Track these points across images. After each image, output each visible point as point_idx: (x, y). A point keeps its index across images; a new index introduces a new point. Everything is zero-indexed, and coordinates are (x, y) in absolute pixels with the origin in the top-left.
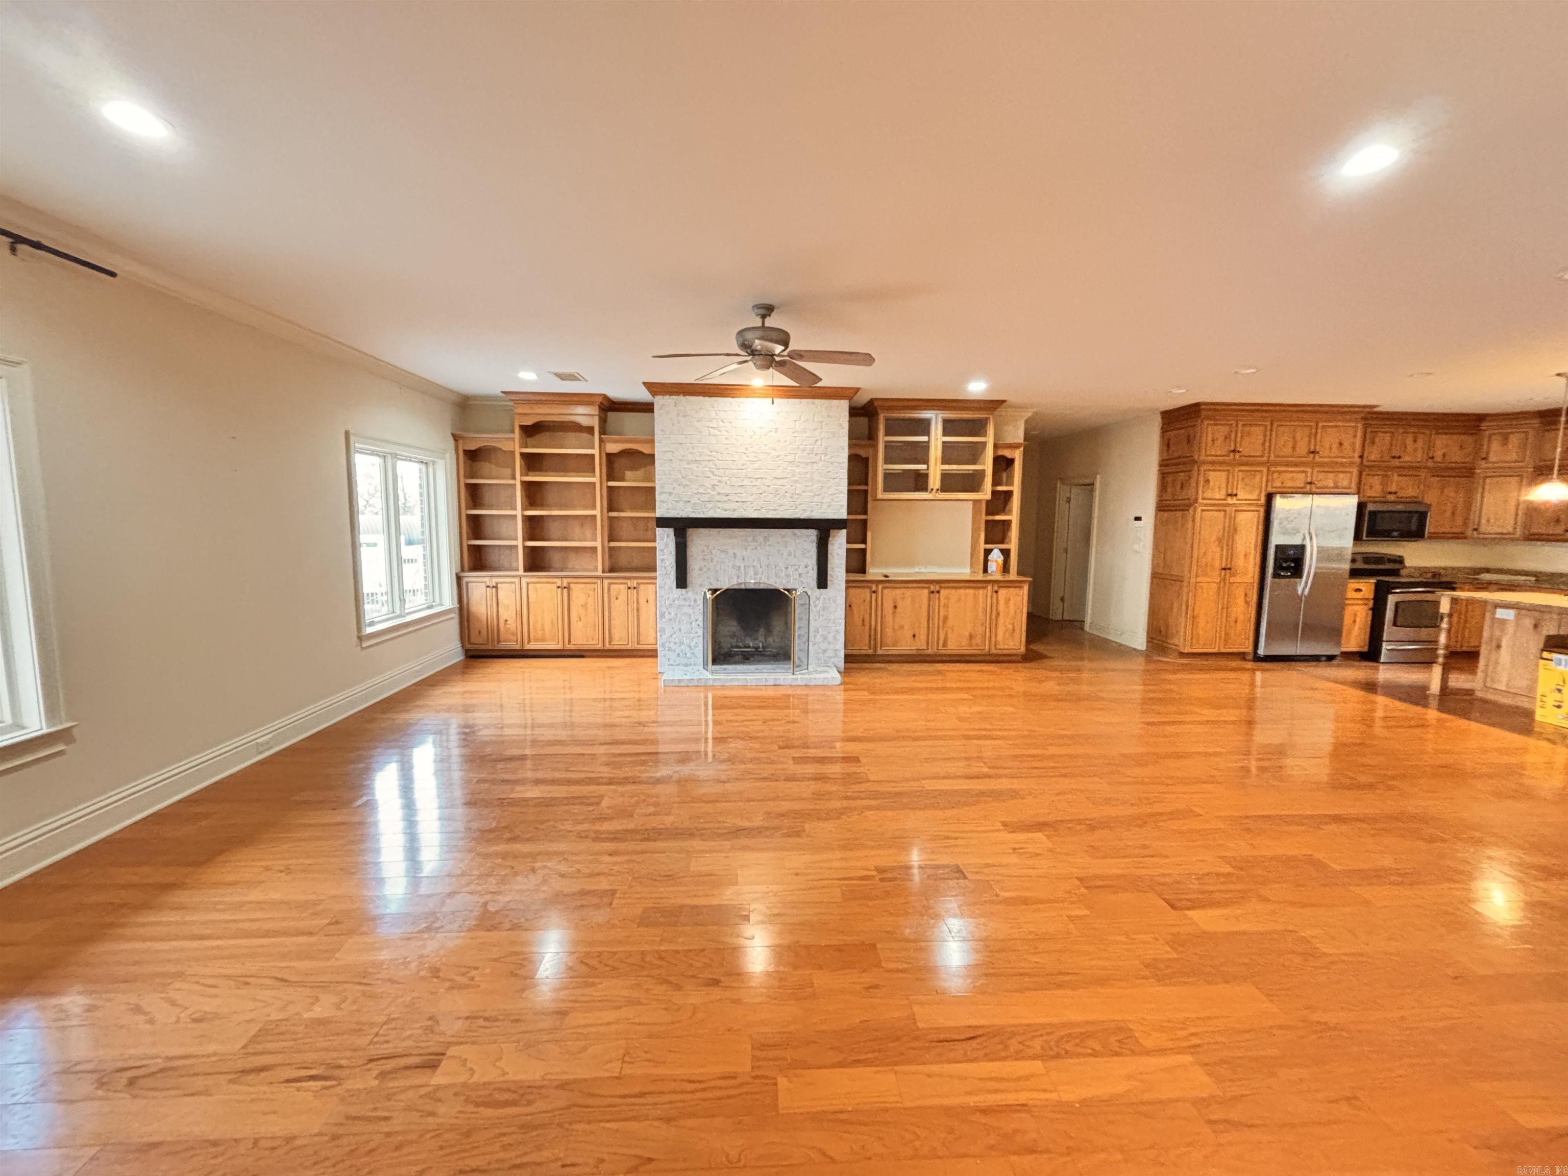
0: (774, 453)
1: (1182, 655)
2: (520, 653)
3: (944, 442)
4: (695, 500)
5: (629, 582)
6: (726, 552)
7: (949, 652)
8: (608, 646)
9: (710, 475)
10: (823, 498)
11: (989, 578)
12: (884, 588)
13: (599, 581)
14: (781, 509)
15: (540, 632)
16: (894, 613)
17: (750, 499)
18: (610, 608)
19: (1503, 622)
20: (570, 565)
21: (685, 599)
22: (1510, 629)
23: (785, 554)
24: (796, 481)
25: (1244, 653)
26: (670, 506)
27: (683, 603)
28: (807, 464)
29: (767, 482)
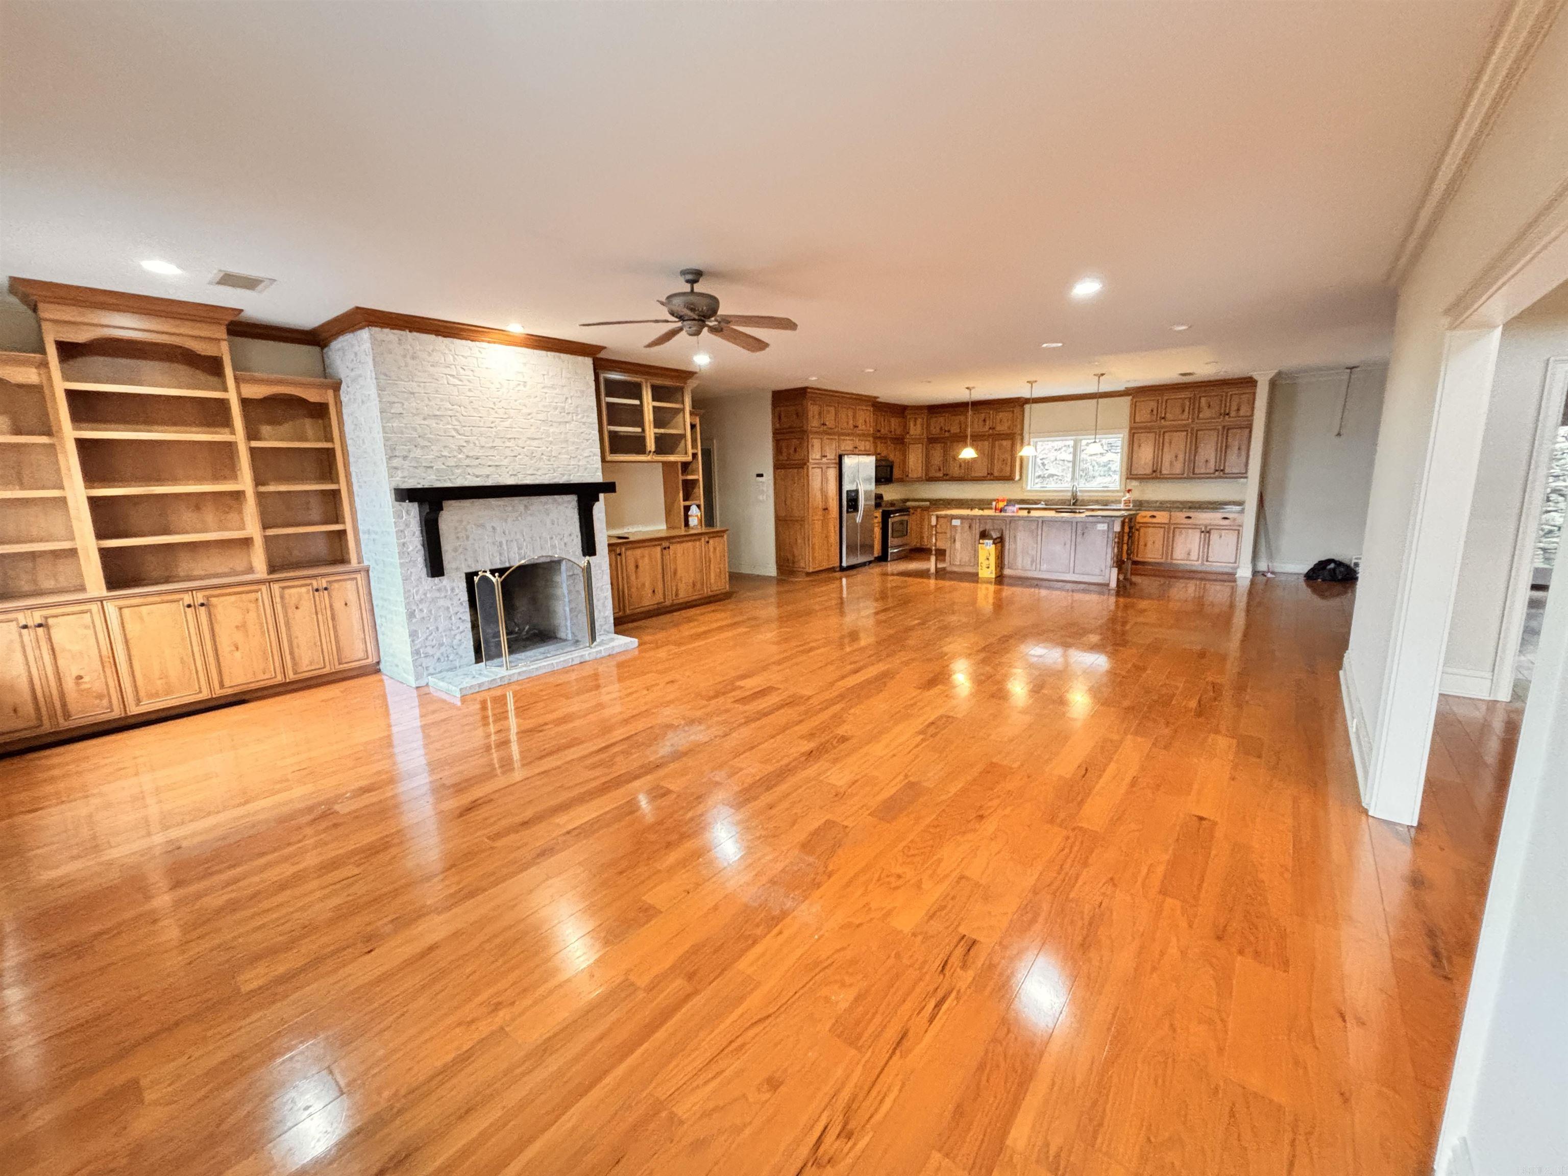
0: (525, 411)
1: (808, 574)
2: (123, 723)
3: (654, 407)
4: (438, 465)
5: (315, 583)
6: (482, 526)
7: (681, 601)
8: (291, 676)
9: (454, 433)
10: (579, 460)
11: (692, 532)
12: (626, 549)
13: (264, 588)
14: (539, 473)
15: (159, 682)
16: (636, 572)
17: (505, 462)
18: (287, 624)
19: (955, 527)
20: (182, 570)
21: (439, 590)
22: (959, 530)
23: (548, 522)
24: (551, 443)
25: (833, 568)
26: (406, 474)
27: (438, 595)
28: (560, 423)
29: (521, 443)
